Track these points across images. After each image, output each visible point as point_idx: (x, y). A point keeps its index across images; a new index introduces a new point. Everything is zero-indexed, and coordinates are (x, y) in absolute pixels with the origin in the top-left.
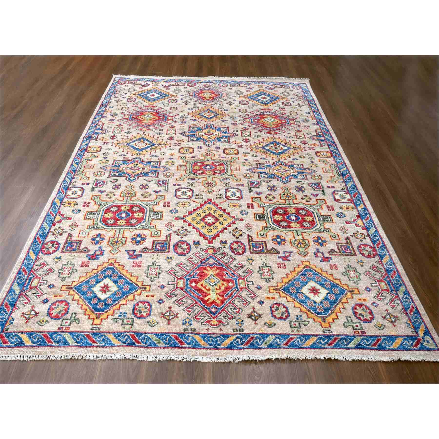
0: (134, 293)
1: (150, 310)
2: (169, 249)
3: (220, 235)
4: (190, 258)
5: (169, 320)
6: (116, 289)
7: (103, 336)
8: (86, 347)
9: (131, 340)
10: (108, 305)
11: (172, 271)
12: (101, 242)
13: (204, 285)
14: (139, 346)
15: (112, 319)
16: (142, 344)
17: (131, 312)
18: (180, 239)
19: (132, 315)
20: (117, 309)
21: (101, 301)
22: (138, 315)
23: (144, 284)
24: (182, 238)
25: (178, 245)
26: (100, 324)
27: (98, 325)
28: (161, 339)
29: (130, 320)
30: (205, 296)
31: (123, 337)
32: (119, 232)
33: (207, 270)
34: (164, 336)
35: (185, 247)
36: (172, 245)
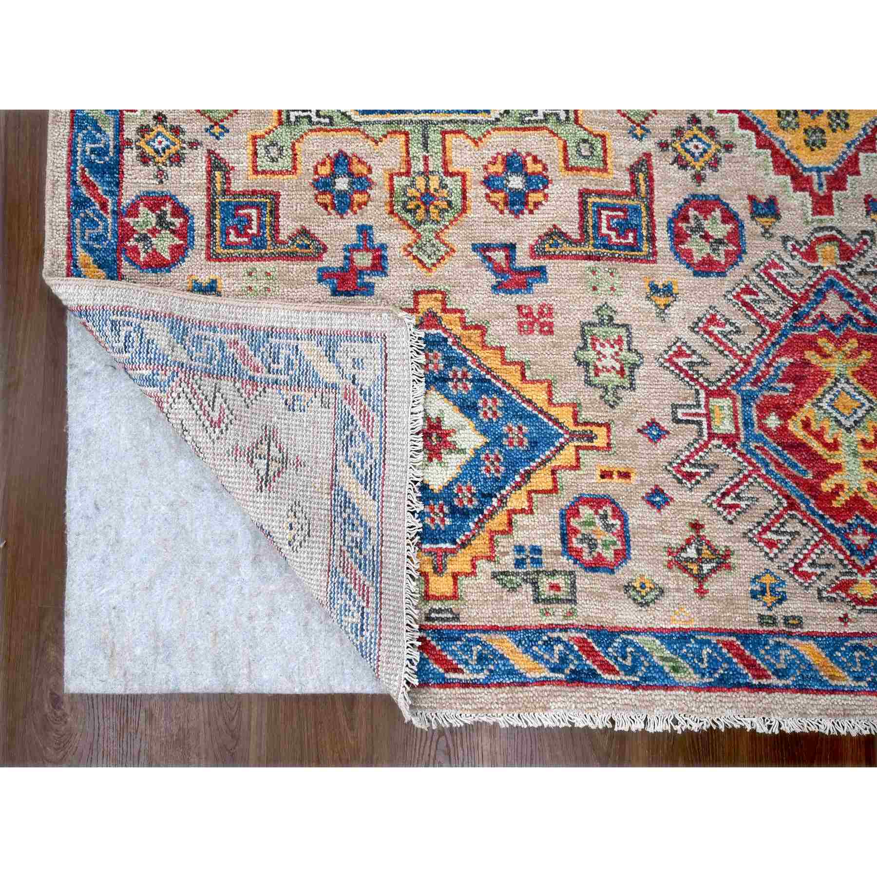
0: (549, 459)
1: (625, 536)
2: (652, 239)
3: (862, 167)
4: (748, 291)
5: (700, 578)
6: (479, 440)
7: (477, 642)
9: (579, 658)
10: (465, 514)
11: (680, 353)
12: (357, 198)
13: (815, 427)
14: (612, 684)
15: (494, 576)
16: (622, 677)
17: (558, 546)
18: (692, 188)
19: (564, 559)
20: (503, 532)
21: (436, 497)
22: (586, 557)
23: (583, 416)
24: (699, 178)
25: (686, 219)
26: (455, 597)
27: (447, 598)
28: (684, 657)
29: (560, 580)
30: (822, 476)
31: (549, 645)
32: (425, 145)
33: (819, 351)
34: (692, 644)
35: (720, 230)
36: (661, 220)
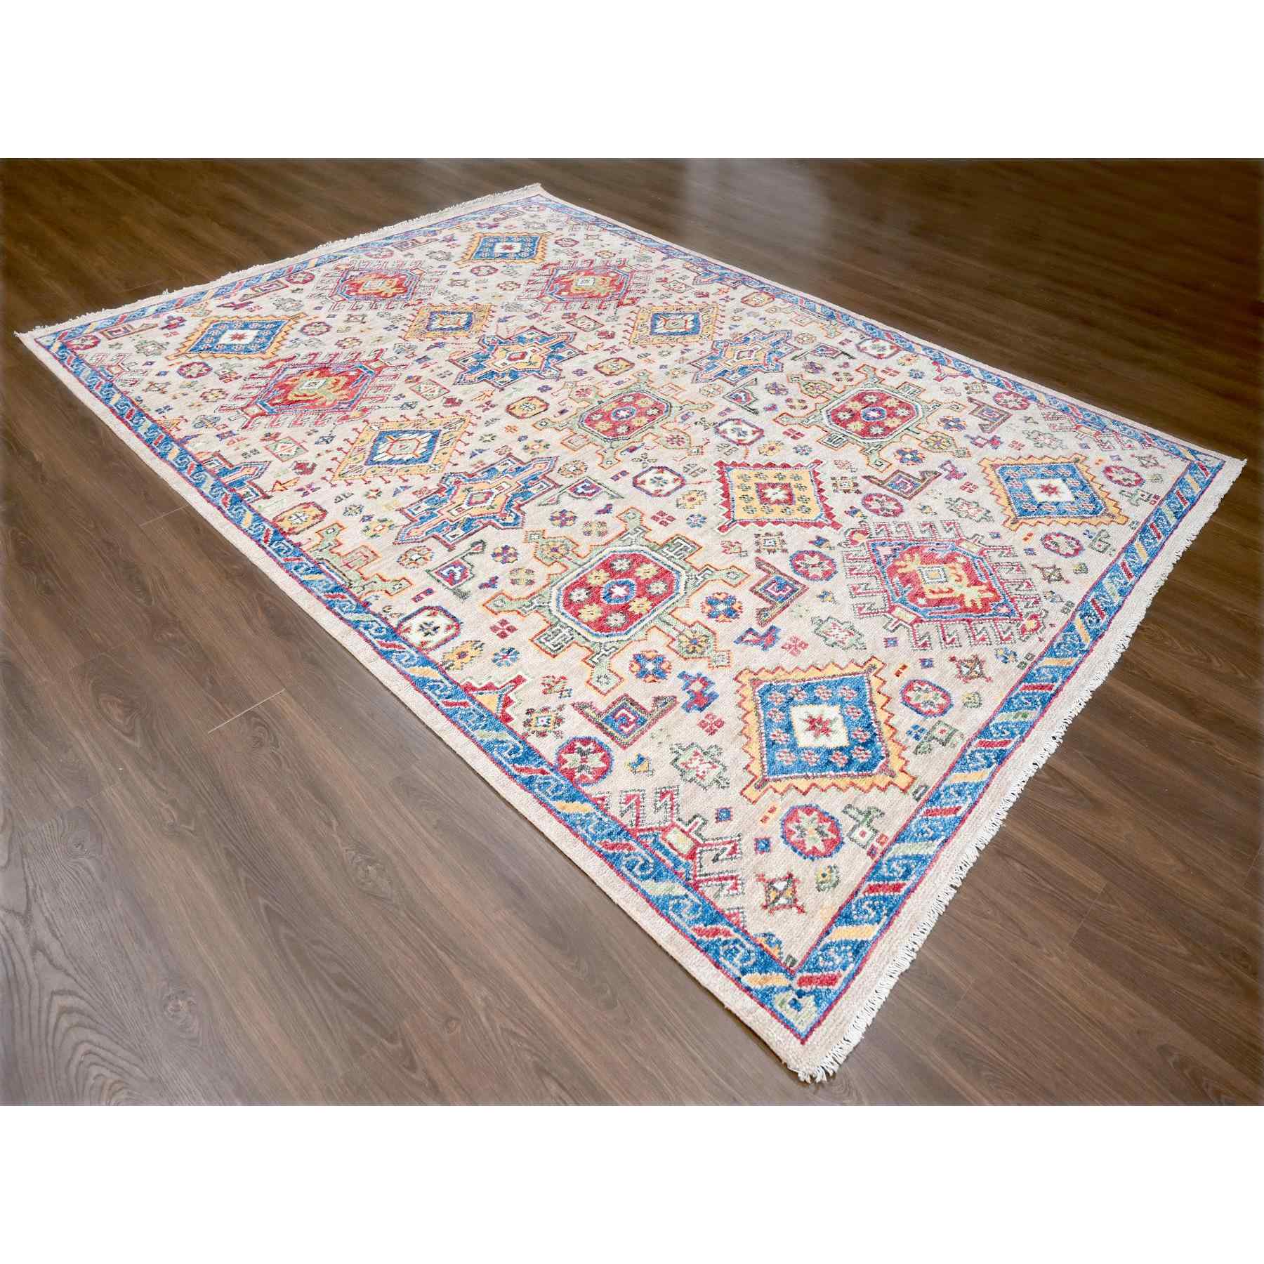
0: (871, 689)
1: (937, 688)
2: (797, 582)
3: (830, 506)
4: (852, 570)
5: (981, 675)
6: (836, 708)
7: (948, 788)
8: (957, 829)
9: (990, 751)
10: (871, 742)
11: (861, 609)
12: (664, 666)
13: (936, 590)
14: (1015, 747)
15: (916, 753)
16: (1013, 741)
18: (787, 555)
20: (894, 733)
21: (851, 747)
22: (936, 710)
23: (861, 662)
24: (785, 551)
25: (798, 566)
26: (914, 779)
27: (912, 783)
28: (1020, 709)
29: (940, 728)
30: (962, 603)
31: (973, 758)
32: (668, 624)
33: (901, 567)
34: (1015, 701)
35: (816, 560)
36: (790, 573)
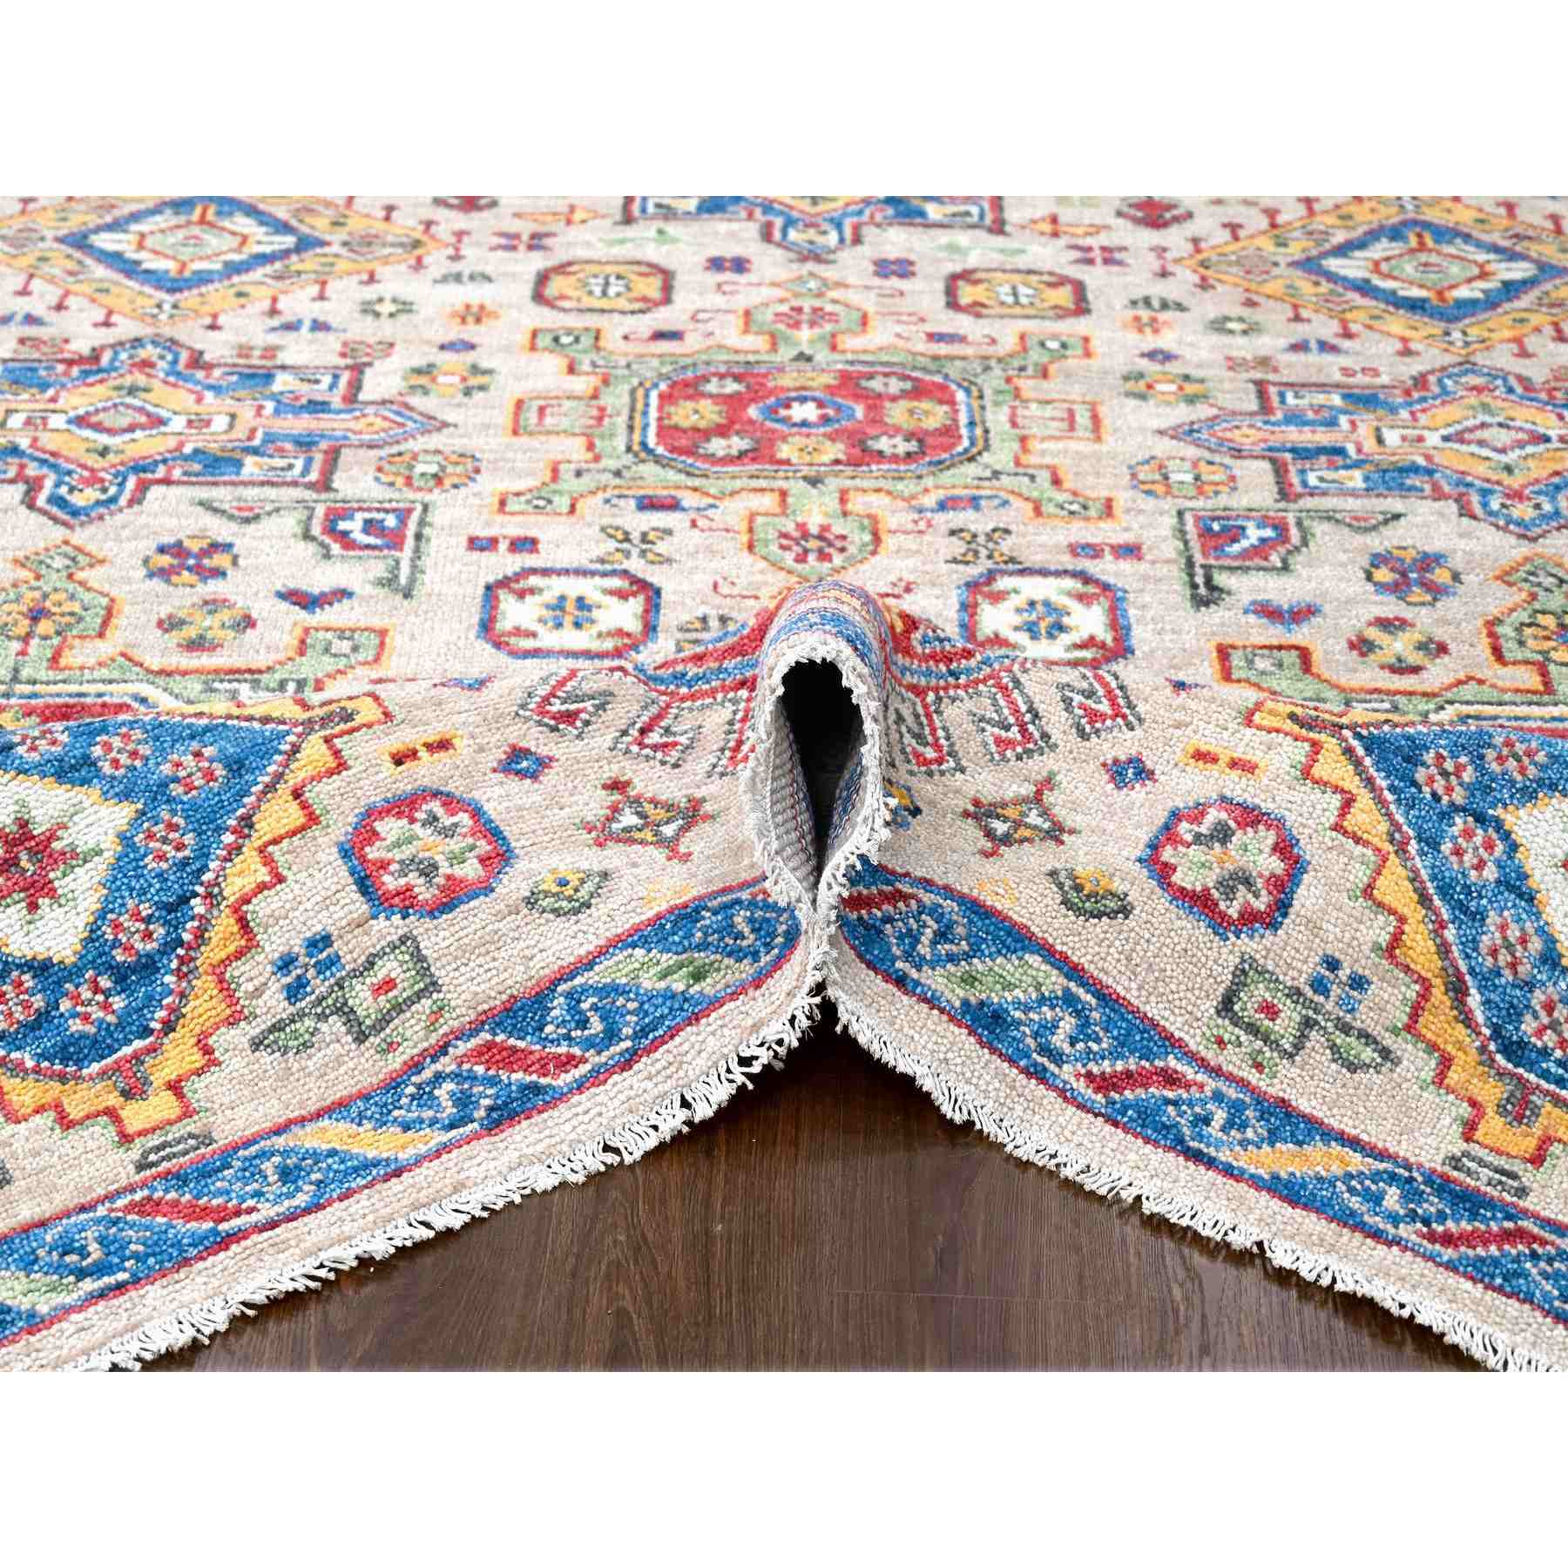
9: (493, 1081)
10: (148, 967)
15: (257, 1043)
16: (594, 1059)
17: (360, 907)
19: (381, 924)
20: (238, 954)
21: (75, 971)
22: (425, 893)
29: (388, 968)
31: (424, 1096)
34: (708, 918)
